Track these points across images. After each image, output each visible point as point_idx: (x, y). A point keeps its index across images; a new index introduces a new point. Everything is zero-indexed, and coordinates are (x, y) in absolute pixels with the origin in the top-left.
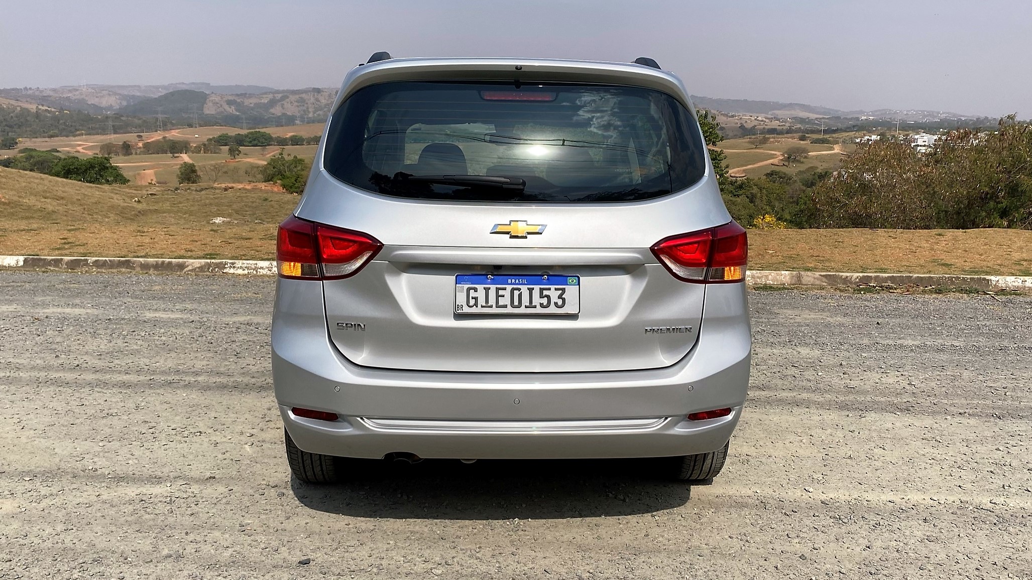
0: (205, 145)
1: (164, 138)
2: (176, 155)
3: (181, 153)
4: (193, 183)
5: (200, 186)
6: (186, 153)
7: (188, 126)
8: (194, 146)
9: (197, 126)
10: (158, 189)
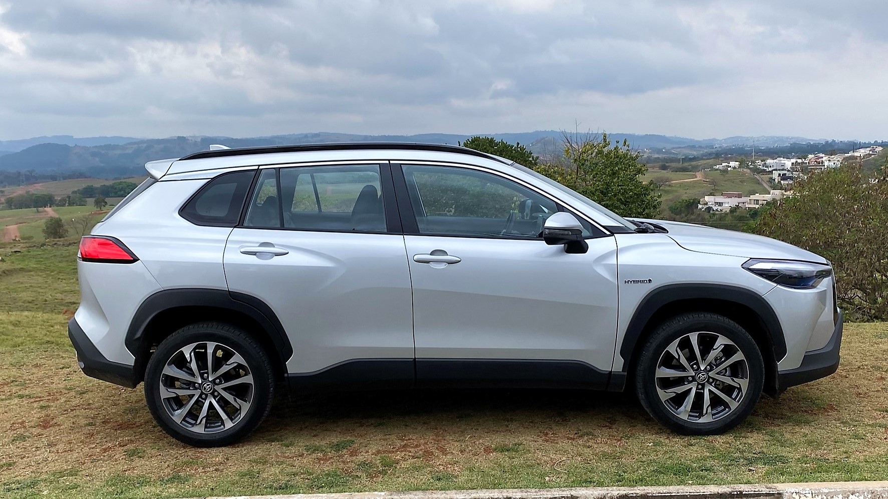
0: (69, 197)
1: (28, 192)
2: (40, 209)
3: (45, 207)
4: (60, 238)
5: (66, 240)
6: (50, 207)
7: (51, 179)
8: (59, 199)
9: (61, 179)
10: (22, 245)
